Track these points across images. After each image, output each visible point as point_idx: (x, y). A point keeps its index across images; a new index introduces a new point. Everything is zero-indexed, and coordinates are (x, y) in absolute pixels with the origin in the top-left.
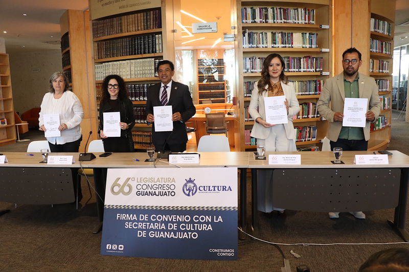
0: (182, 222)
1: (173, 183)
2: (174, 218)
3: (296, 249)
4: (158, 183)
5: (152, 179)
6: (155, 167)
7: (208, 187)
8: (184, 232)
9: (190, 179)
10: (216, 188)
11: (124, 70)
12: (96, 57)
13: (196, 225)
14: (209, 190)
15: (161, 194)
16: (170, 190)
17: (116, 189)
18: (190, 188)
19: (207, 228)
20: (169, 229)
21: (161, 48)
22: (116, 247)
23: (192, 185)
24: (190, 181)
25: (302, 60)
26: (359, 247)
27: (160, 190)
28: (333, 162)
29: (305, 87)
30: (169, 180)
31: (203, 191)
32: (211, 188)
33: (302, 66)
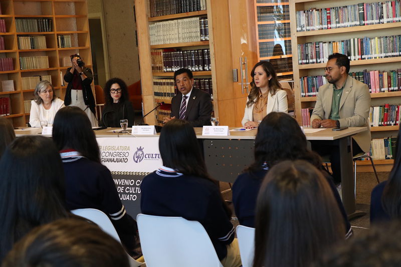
0: (128, 186)
1: (128, 151)
2: (123, 182)
4: (117, 151)
5: (113, 148)
6: (118, 137)
8: (127, 194)
9: (140, 147)
10: (157, 156)
13: (137, 188)
14: (152, 158)
15: (117, 161)
16: (125, 158)
18: (139, 155)
23: (141, 153)
24: (140, 149)
25: (384, 6)
27: (118, 157)
30: (125, 148)
31: (148, 158)
32: (154, 156)
33: (385, 15)
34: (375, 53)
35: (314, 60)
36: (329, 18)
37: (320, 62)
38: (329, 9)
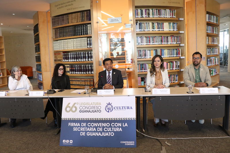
0: (105, 127)
1: (100, 105)
2: (100, 125)
3: (168, 141)
4: (91, 106)
5: (88, 104)
6: (90, 97)
7: (119, 107)
8: (106, 132)
9: (109, 103)
10: (124, 108)
11: (70, 44)
12: (54, 38)
13: (113, 128)
14: (120, 109)
15: (93, 112)
16: (98, 109)
17: (68, 109)
18: (109, 108)
19: (119, 130)
20: (98, 131)
21: (90, 32)
22: (68, 141)
23: (110, 106)
24: (109, 104)
25: (169, 38)
26: (203, 139)
27: (93, 109)
28: (188, 93)
29: (171, 52)
30: (97, 103)
31: (117, 109)
32: (121, 108)
33: (169, 41)
34: (166, 55)
35: (144, 57)
36: (150, 40)
37: (146, 58)
38: (150, 37)
